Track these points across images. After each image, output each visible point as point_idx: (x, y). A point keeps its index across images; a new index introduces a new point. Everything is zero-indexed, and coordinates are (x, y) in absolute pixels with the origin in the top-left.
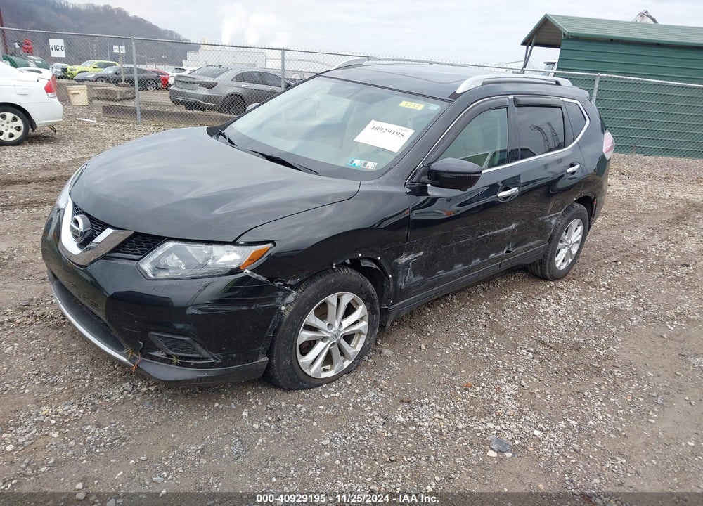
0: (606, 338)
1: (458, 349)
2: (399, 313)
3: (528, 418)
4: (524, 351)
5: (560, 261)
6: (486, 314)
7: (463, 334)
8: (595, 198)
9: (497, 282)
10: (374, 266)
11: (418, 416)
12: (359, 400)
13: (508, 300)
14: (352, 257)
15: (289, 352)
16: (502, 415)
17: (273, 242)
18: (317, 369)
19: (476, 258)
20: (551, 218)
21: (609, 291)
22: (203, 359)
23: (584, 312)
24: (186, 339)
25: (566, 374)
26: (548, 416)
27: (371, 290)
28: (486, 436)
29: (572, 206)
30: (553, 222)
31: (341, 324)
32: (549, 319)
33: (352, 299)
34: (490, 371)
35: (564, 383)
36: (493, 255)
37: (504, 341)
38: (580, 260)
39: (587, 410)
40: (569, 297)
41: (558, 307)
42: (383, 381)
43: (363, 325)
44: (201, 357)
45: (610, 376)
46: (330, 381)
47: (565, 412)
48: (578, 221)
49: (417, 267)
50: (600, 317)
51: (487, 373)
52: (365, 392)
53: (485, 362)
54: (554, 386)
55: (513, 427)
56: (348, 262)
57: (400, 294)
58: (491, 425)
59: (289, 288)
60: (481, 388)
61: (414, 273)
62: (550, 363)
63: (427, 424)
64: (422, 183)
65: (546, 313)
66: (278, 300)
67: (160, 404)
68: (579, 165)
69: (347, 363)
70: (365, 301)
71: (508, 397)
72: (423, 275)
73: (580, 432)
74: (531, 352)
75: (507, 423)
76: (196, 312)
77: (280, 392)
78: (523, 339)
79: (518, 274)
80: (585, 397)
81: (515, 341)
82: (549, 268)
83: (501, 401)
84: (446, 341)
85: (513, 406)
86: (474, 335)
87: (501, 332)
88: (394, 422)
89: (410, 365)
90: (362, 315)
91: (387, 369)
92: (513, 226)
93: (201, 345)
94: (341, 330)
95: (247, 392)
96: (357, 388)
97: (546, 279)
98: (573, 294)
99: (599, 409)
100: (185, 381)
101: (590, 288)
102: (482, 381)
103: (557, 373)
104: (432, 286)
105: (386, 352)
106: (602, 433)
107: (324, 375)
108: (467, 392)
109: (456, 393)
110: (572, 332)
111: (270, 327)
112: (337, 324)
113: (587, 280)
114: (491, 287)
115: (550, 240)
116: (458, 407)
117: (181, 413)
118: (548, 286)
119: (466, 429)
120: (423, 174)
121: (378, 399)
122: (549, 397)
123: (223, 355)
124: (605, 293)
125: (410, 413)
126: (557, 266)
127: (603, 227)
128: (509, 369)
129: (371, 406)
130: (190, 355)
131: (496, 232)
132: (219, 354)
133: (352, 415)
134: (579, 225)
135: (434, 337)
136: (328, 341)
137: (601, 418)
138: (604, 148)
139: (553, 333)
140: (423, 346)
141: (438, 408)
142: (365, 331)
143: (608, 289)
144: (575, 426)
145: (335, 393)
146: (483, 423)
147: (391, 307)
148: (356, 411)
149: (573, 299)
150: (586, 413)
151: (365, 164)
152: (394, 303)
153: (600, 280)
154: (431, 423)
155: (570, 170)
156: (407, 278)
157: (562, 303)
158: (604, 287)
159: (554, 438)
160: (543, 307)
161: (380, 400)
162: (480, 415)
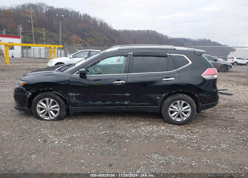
2: (76, 111)
10: (59, 94)
18: (43, 116)
19: (108, 101)
20: (155, 96)
30: (158, 98)
36: (118, 102)
48: (183, 102)
56: (46, 90)
59: (29, 92)
69: (53, 118)
72: (82, 101)
90: (57, 106)
94: (50, 108)
104: (88, 106)
136: (46, 110)
152: (71, 107)
156: (74, 100)
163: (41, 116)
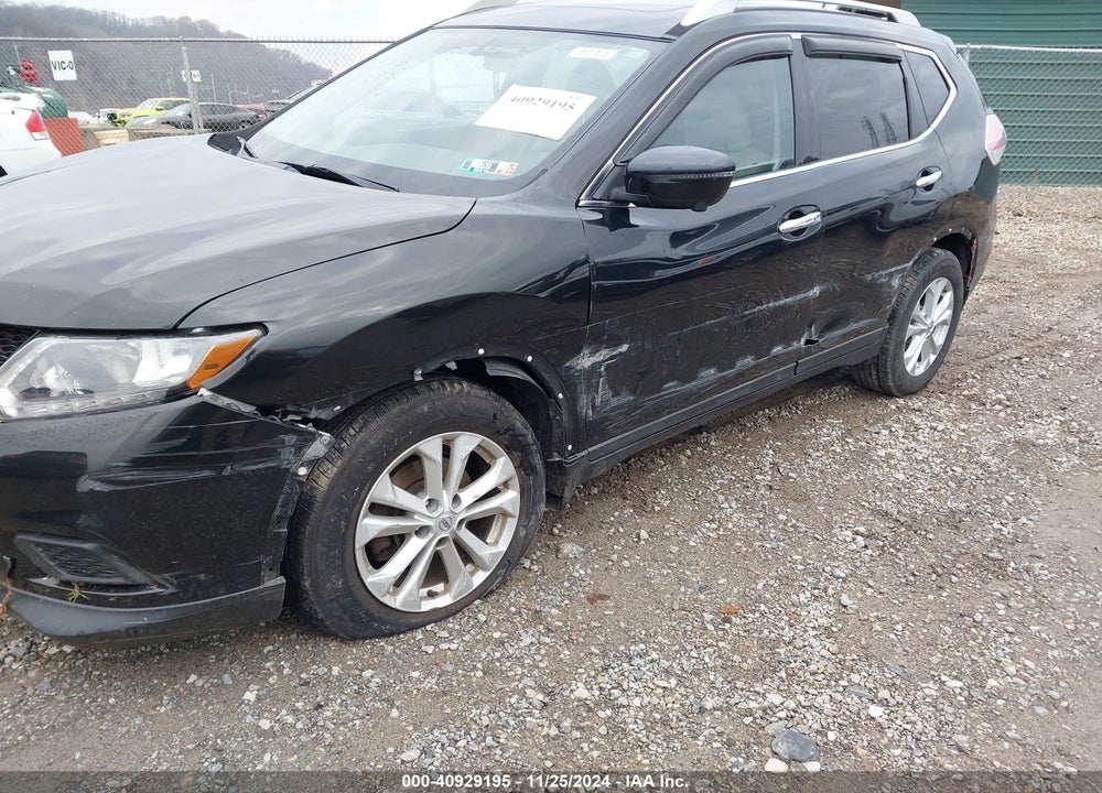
0: (1010, 499)
1: (713, 535)
2: (590, 469)
3: (855, 678)
4: (848, 533)
5: (914, 360)
6: (774, 464)
7: (726, 505)
8: (973, 238)
9: (796, 405)
10: (520, 374)
11: (620, 685)
12: (498, 655)
13: (816, 437)
14: (461, 356)
15: (338, 562)
16: (801, 673)
17: (260, 325)
18: (410, 594)
19: (743, 354)
20: (891, 275)
21: (1009, 410)
22: (137, 587)
23: (964, 450)
24: (88, 546)
25: (934, 577)
26: (900, 671)
27: (519, 425)
28: (764, 723)
29: (931, 253)
30: (896, 283)
31: (456, 499)
32: (895, 468)
33: (479, 446)
34: (776, 578)
35: (931, 597)
36: (778, 349)
37: (808, 515)
38: (951, 358)
39: (983, 655)
40: (934, 425)
41: (914, 444)
42: (554, 611)
43: (510, 499)
44: (130, 583)
45: (1026, 576)
46: (441, 615)
47: (935, 660)
48: (943, 282)
49: (618, 375)
50: (996, 460)
51: (771, 582)
52: (514, 637)
53: (768, 560)
54: (911, 604)
55: (822, 700)
56: (453, 366)
57: (586, 433)
58: (775, 698)
59: (310, 428)
60: (757, 615)
61: (611, 388)
62: (900, 555)
63: (637, 702)
64: (617, 201)
65: (890, 456)
66: (287, 454)
67: (71, 684)
68: (939, 173)
69: (480, 578)
70: (509, 449)
71: (812, 633)
72: (633, 391)
73: (969, 706)
74: (862, 535)
75: (812, 691)
76: (98, 487)
77: (333, 645)
78: (845, 510)
79: (837, 388)
80: (976, 624)
81: (830, 513)
82: (893, 375)
83: (799, 643)
84: (692, 520)
85: (824, 652)
86: (747, 506)
87: (802, 498)
88: (566, 702)
89: (614, 573)
90: (504, 478)
91: (566, 584)
92: (816, 291)
93: (123, 558)
94: (457, 510)
95: (264, 647)
96: (498, 629)
97: (889, 395)
98: (940, 420)
99: (1007, 650)
100: (101, 635)
101: (973, 406)
102: (760, 600)
103: (914, 575)
104: (657, 412)
105: (569, 549)
106: (1017, 704)
107: (427, 605)
108: (728, 625)
109: (705, 629)
110: (943, 491)
111: (277, 512)
112: (446, 499)
113: (966, 392)
114: (784, 413)
115: (892, 319)
116: (707, 659)
117: (112, 701)
118: (893, 407)
119: (720, 709)
120: (615, 183)
121: (539, 649)
122: (899, 627)
123: (177, 577)
124: (1002, 414)
125: (604, 680)
126: (909, 368)
127: (991, 300)
128: (815, 573)
129: (522, 666)
130: (105, 581)
131: (782, 302)
132: (166, 576)
133: (480, 687)
134: (945, 291)
135: (668, 515)
136: (431, 535)
137: (1012, 670)
138: (987, 143)
139: (904, 496)
140: (644, 534)
141: (665, 664)
142: (515, 509)
143: (1008, 406)
144: (958, 691)
145: (451, 641)
146: (758, 693)
147: (571, 459)
148: (488, 679)
149: (941, 427)
150: (981, 660)
151: (494, 166)
152: (577, 449)
153: (991, 391)
154: (647, 699)
155: (922, 181)
156: (598, 401)
157: (921, 438)
158: (1000, 403)
159: (914, 723)
160: (884, 446)
161: (543, 652)
162: (755, 675)
163: (396, 601)
